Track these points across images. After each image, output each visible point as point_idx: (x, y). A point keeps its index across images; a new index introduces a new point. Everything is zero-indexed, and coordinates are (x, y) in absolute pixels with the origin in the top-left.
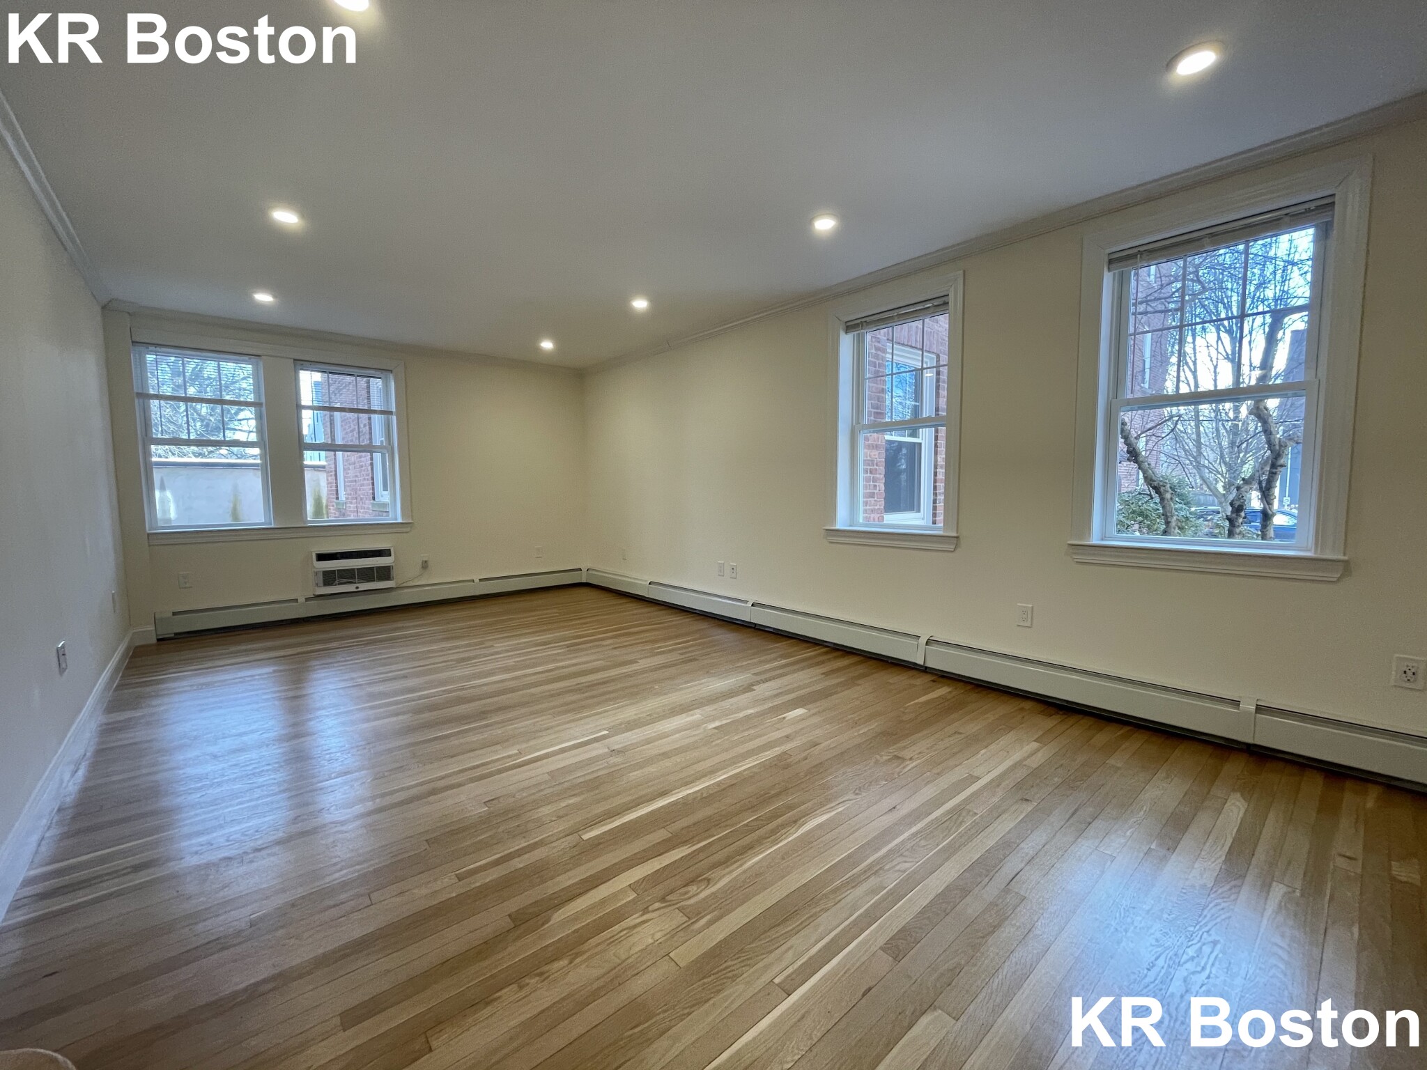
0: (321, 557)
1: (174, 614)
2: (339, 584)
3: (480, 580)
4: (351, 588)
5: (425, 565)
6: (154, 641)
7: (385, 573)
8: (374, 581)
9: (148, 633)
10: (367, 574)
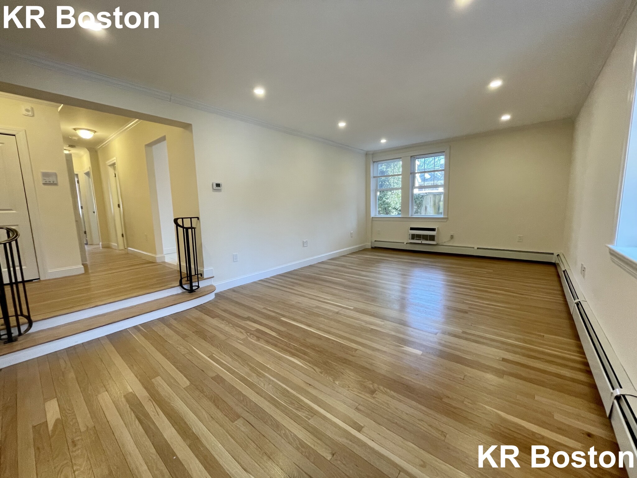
0: (412, 229)
1: (375, 241)
2: (416, 239)
3: (478, 248)
4: (419, 242)
5: (452, 237)
6: (370, 247)
7: (432, 238)
8: (428, 240)
9: (369, 245)
10: (425, 237)
